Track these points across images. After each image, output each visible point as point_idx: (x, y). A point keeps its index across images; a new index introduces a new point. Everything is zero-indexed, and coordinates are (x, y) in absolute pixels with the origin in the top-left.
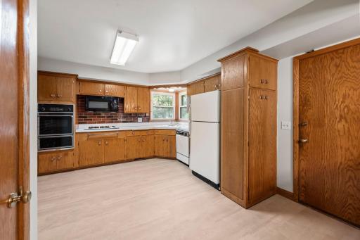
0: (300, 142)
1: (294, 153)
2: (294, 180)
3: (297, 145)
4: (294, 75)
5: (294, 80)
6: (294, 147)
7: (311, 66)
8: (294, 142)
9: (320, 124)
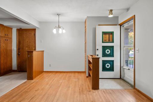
0: (18, 54)
1: (17, 57)
2: (17, 66)
3: (18, 55)
4: (17, 34)
5: (17, 36)
6: (17, 55)
7: (21, 32)
8: (17, 54)
9: (23, 49)
